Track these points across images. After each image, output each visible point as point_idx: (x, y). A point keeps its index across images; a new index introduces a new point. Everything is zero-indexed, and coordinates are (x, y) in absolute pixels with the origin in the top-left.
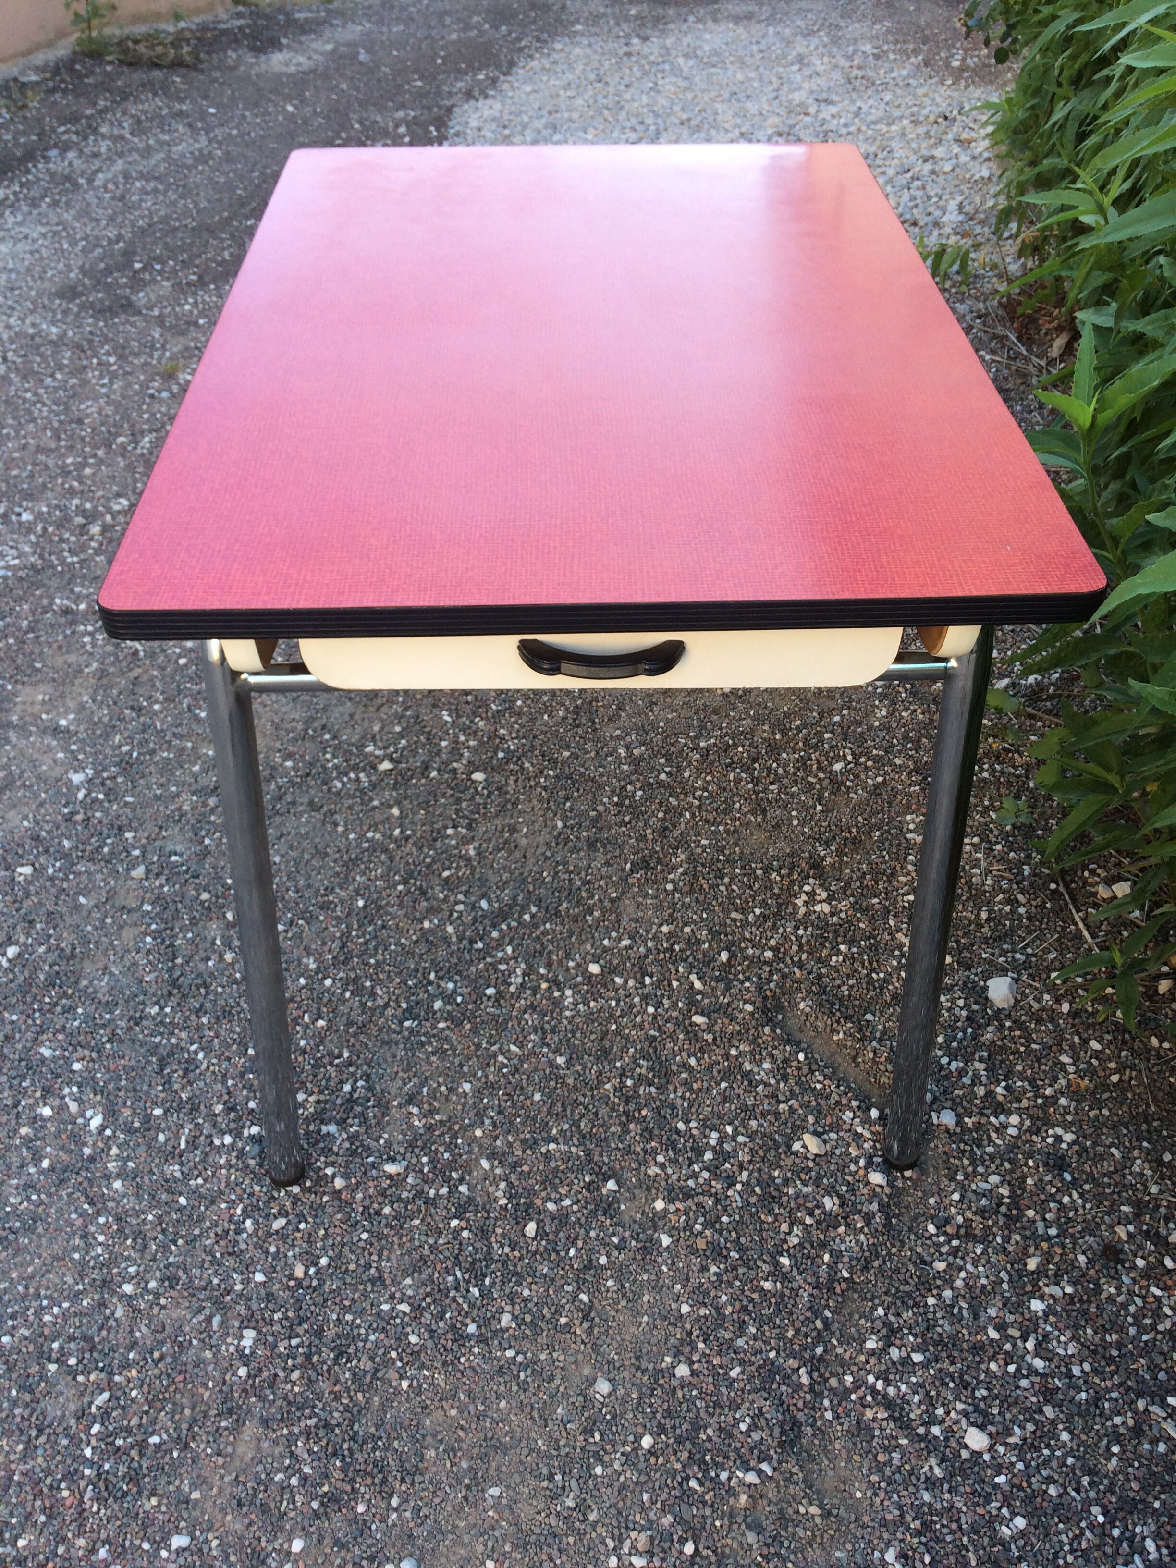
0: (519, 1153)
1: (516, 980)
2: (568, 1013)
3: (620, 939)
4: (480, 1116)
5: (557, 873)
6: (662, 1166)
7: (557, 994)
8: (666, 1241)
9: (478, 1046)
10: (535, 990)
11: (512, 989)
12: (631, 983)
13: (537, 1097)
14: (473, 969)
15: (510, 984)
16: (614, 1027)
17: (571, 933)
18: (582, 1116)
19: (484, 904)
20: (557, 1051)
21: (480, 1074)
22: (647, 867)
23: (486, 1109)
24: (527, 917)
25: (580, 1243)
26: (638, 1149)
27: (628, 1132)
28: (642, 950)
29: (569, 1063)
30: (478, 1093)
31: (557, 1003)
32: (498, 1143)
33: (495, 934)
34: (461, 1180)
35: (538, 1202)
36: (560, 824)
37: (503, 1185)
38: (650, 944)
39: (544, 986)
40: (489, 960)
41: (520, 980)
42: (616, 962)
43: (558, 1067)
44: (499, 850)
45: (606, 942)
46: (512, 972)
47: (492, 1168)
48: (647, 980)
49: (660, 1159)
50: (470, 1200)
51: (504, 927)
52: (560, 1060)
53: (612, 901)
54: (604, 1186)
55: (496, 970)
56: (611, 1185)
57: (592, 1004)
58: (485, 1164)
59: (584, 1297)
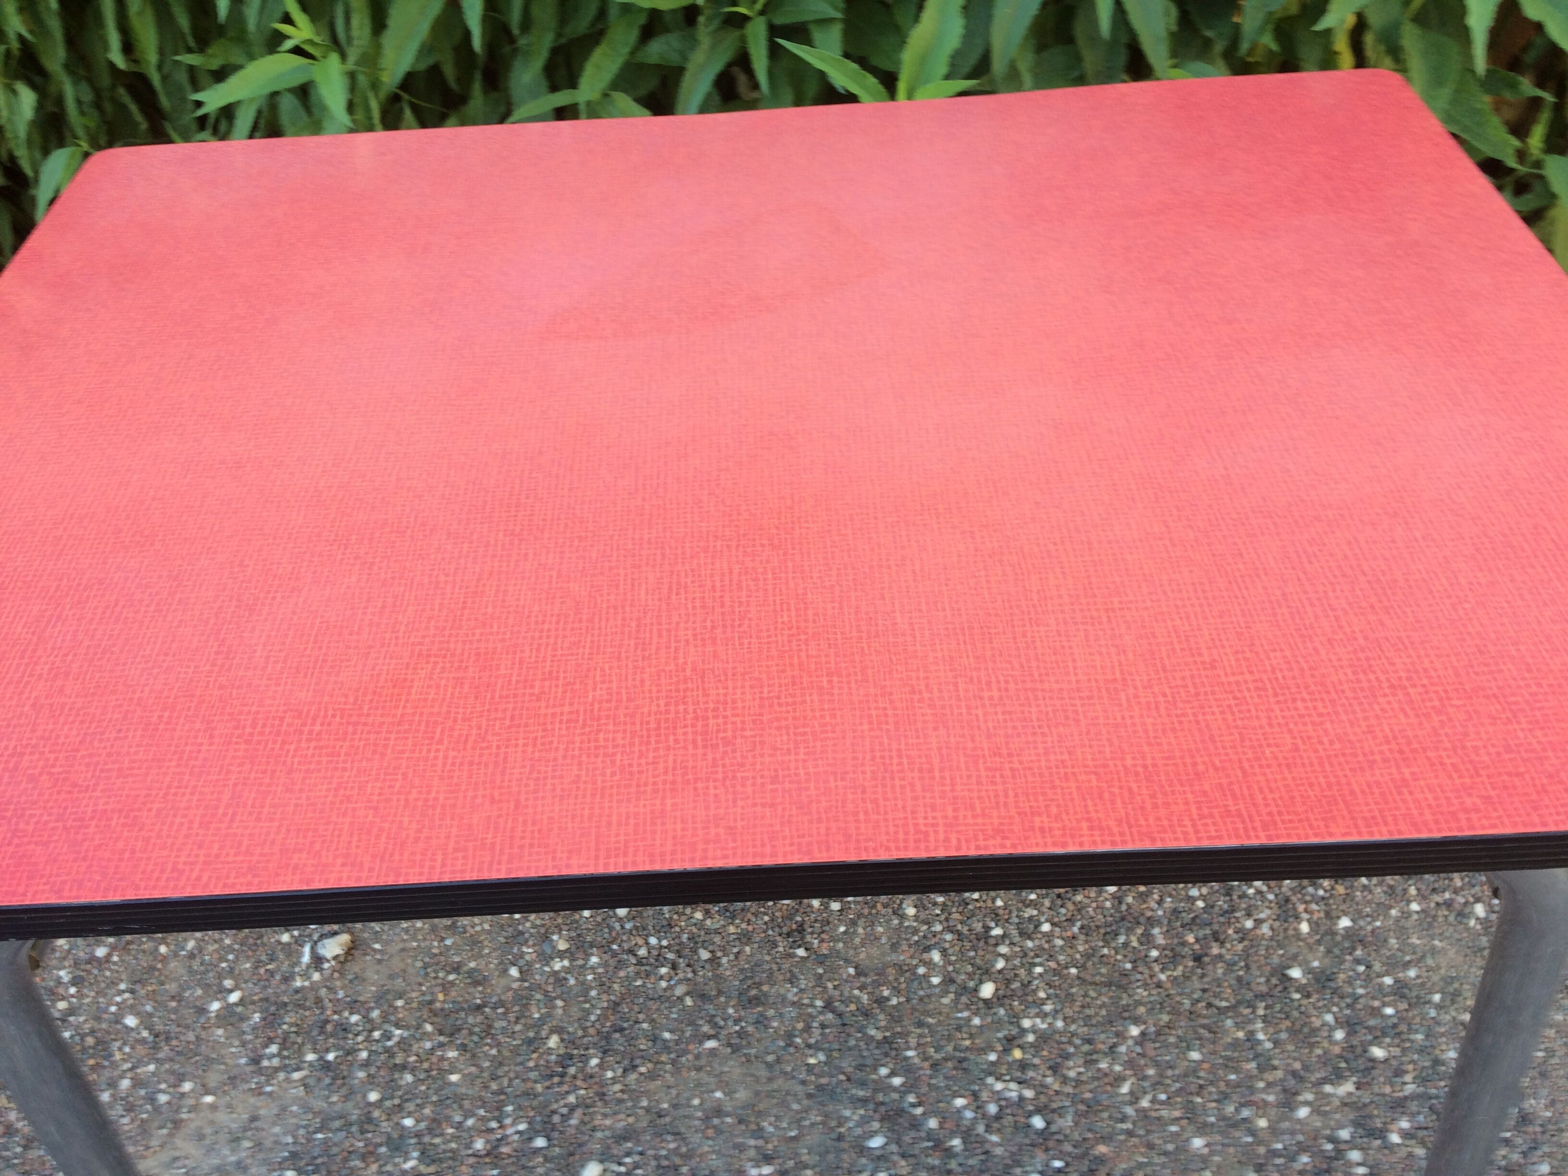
0: (1279, 1074)
1: (1013, 1091)
2: (1060, 1024)
3: (929, 964)
4: (1234, 1124)
5: (809, 1046)
6: (1258, 922)
7: (1031, 1038)
8: (1345, 922)
9: (1130, 1133)
10: (1023, 1066)
11: (1029, 1094)
12: (1003, 949)
13: (1195, 1055)
14: (999, 1151)
15: (1021, 1098)
16: (1073, 971)
17: (920, 1024)
18: (1210, 1005)
19: (876, 1142)
20: (1121, 1036)
21: (1174, 1128)
22: (801, 929)
23: (1224, 1118)
24: (897, 1081)
25: (1376, 1003)
26: (1240, 947)
27: (1220, 956)
28: (948, 937)
29: (1136, 1021)
30: (1203, 1129)
31: (1043, 1038)
32: (1271, 1098)
33: (933, 1123)
34: (1332, 1140)
35: (1337, 1050)
36: (711, 1044)
37: (1328, 1089)
38: (938, 928)
39: (1017, 1054)
40: (981, 1129)
41: (1013, 1085)
42: (970, 968)
43: (1143, 1034)
44: (761, 1129)
45: (935, 980)
46: (998, 1097)
47: (1306, 1103)
48: (997, 932)
49: (1249, 924)
50: (1356, 1124)
51: (919, 1111)
52: (1135, 1031)
53: (860, 973)
54: (1296, 980)
55: (998, 1117)
56: (1295, 973)
57: (1042, 995)
58: (1303, 1112)
59: (1437, 998)
